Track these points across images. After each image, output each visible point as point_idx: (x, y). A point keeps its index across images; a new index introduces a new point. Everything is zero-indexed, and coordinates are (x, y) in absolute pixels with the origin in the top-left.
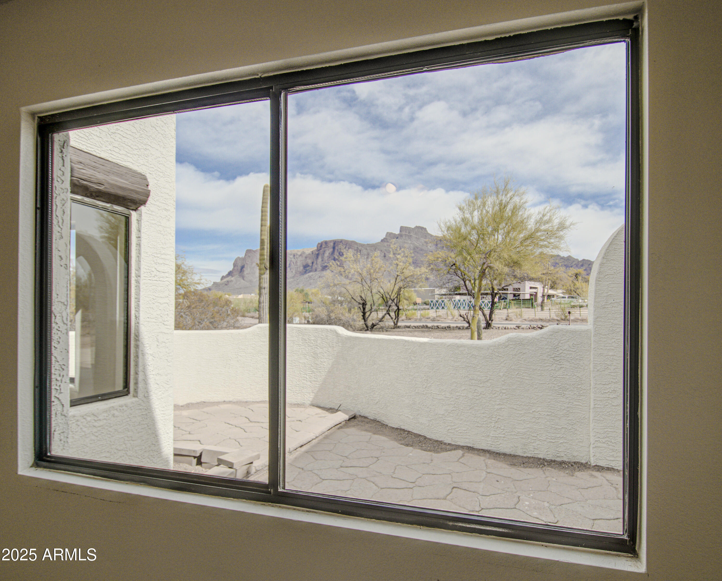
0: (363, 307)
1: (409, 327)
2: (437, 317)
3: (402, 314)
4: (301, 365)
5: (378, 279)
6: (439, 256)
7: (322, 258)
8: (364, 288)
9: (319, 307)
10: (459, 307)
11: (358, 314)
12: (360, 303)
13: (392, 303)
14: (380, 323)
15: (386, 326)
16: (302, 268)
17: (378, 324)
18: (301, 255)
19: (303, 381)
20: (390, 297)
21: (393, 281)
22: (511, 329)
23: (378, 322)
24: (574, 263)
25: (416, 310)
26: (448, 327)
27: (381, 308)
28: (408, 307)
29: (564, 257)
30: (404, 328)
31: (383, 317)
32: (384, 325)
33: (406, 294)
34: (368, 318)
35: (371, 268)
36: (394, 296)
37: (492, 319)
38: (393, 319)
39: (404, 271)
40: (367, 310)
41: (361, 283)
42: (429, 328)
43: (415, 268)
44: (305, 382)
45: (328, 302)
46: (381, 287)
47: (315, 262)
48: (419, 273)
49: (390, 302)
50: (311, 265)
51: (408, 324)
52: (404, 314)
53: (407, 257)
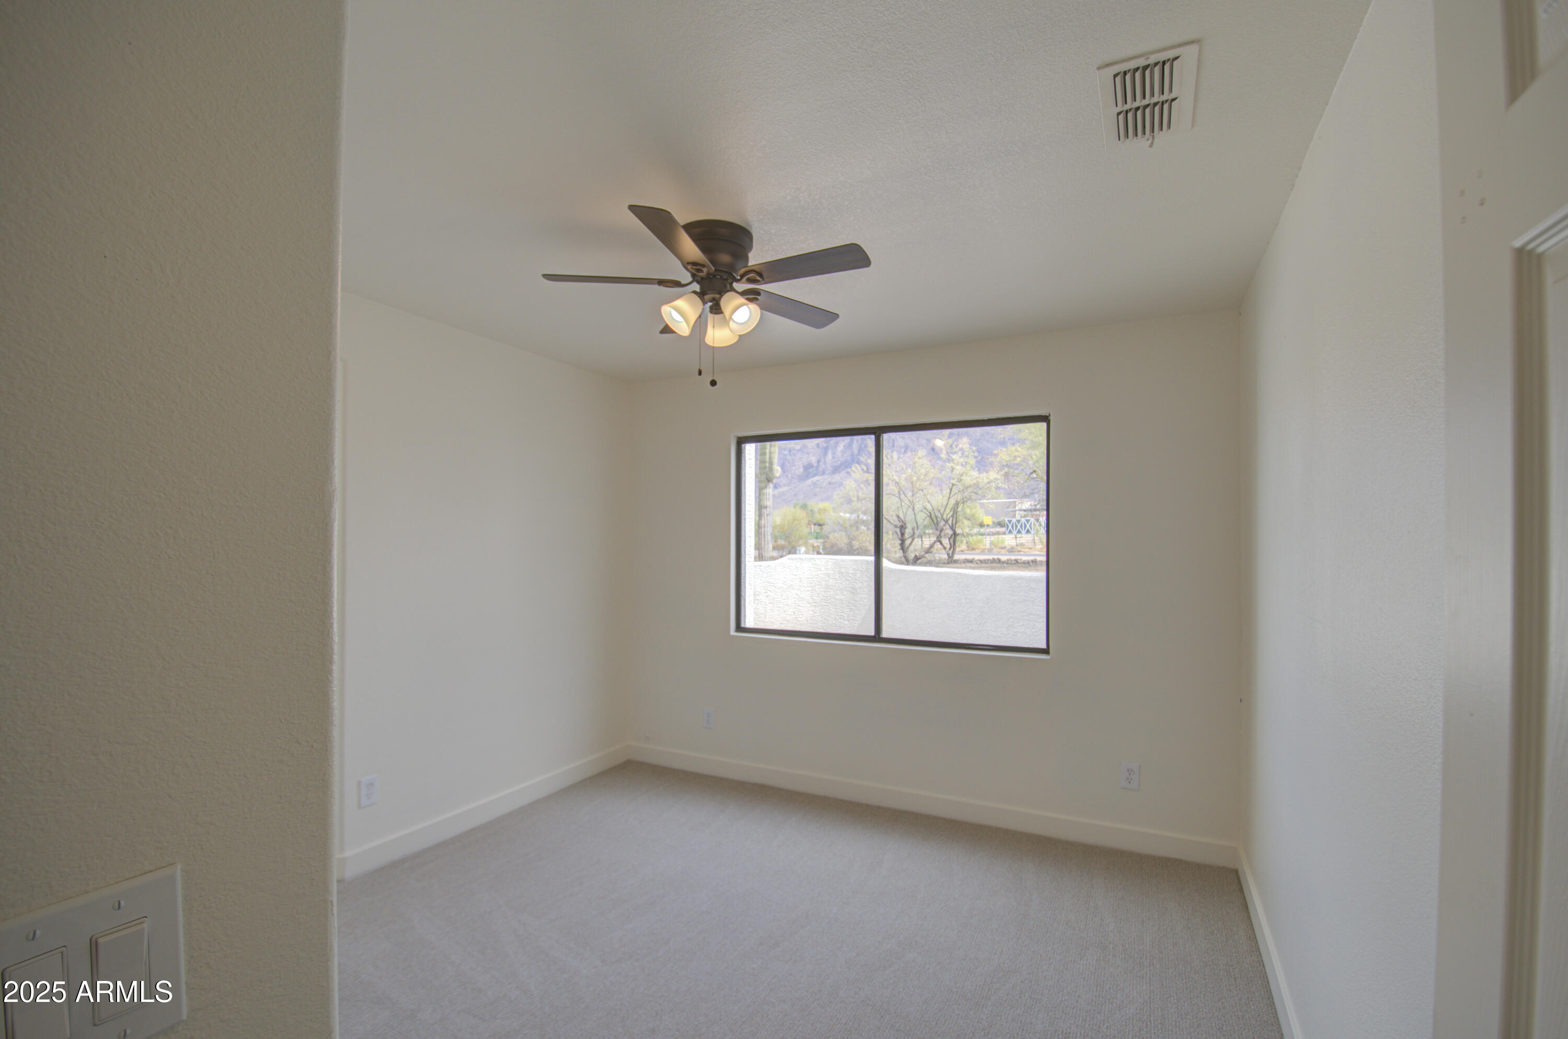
0: (901, 531)
1: (971, 561)
2: (1017, 545)
3: (962, 542)
4: (837, 602)
5: (924, 490)
6: (1016, 454)
7: (834, 453)
8: (903, 504)
9: (835, 531)
11: (892, 542)
12: (896, 526)
13: (945, 525)
14: (927, 555)
15: (935, 559)
16: (801, 470)
17: (923, 557)
18: (800, 450)
19: (840, 620)
20: (942, 516)
21: (946, 492)
23: (923, 553)
25: (982, 535)
26: (1032, 561)
27: (927, 531)
28: (971, 530)
30: (964, 563)
31: (932, 546)
32: (933, 559)
33: (968, 511)
34: (908, 547)
35: (913, 474)
36: (948, 514)
38: (947, 550)
39: (962, 478)
40: (907, 536)
41: (897, 495)
42: (1003, 562)
43: (979, 474)
44: (842, 621)
45: (847, 525)
46: (929, 502)
47: (823, 460)
48: (986, 481)
49: (942, 523)
50: (815, 465)
51: (969, 557)
52: (965, 542)
53: (967, 457)
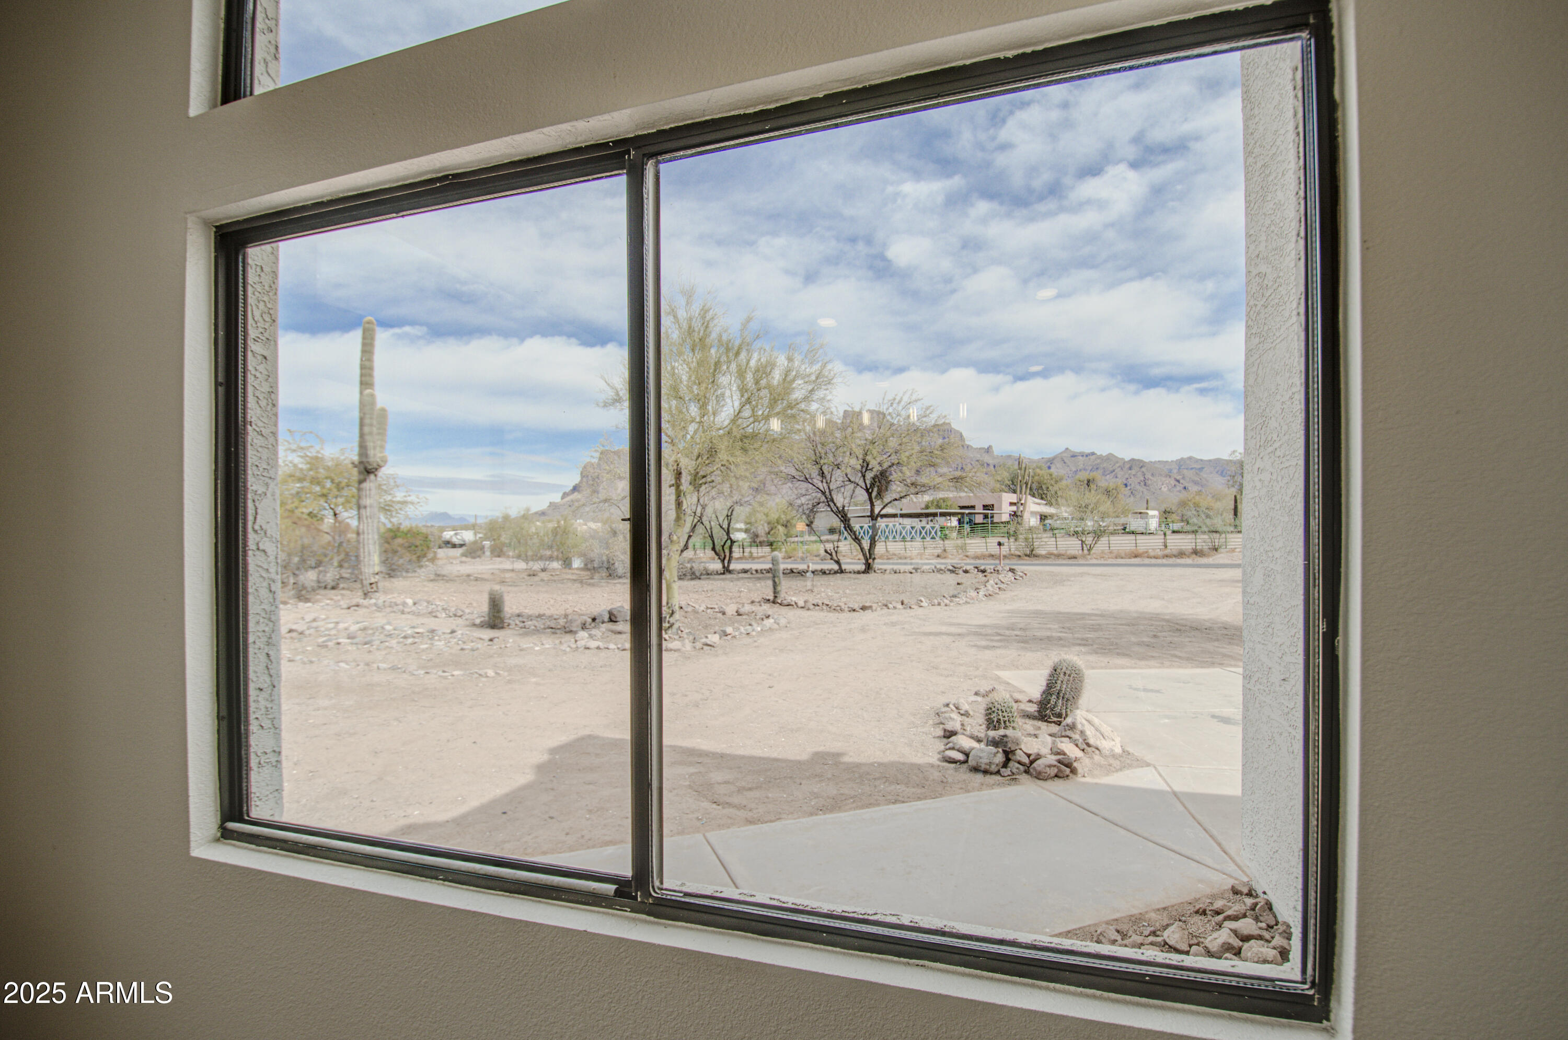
10: (887, 537)
22: (905, 572)
24: (1118, 465)
29: (1101, 455)
37: (873, 557)
51: (747, 566)
